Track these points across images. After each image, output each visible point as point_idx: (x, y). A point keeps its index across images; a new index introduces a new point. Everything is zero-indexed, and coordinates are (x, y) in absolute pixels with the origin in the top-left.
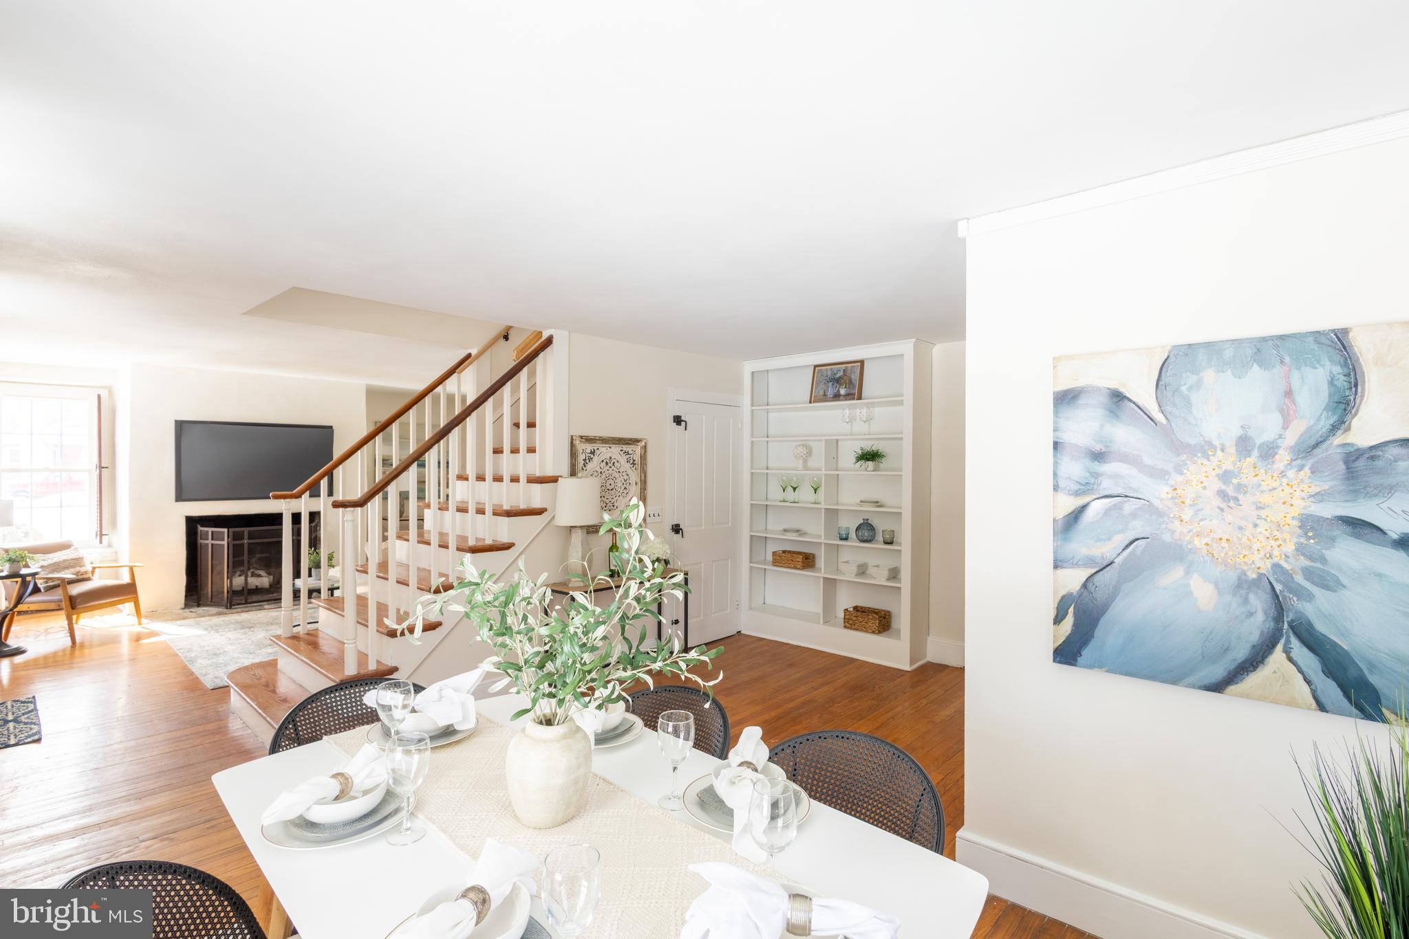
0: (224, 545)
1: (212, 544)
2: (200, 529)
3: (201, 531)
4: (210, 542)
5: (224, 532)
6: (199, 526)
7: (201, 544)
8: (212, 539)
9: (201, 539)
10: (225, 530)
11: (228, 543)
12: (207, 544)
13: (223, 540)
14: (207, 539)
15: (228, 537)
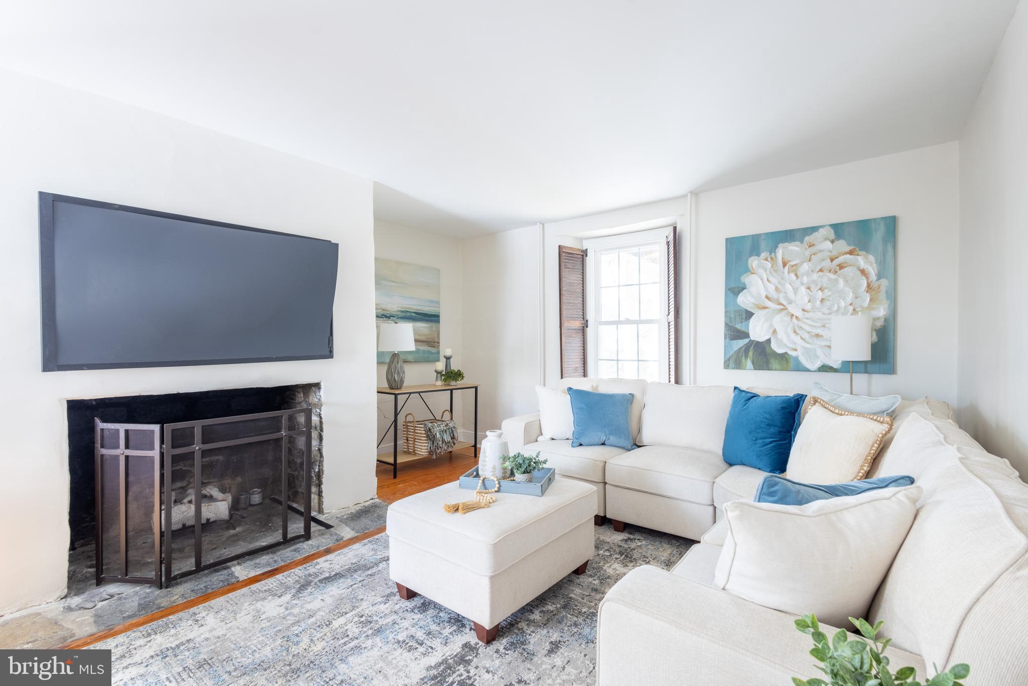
0: (152, 459)
1: (127, 457)
2: (100, 425)
3: (102, 430)
4: (121, 451)
5: (153, 432)
6: (97, 421)
7: (102, 456)
8: (127, 447)
9: (102, 447)
10: (156, 428)
11: (162, 454)
12: (116, 458)
13: (152, 448)
14: (118, 447)
15: (162, 442)
